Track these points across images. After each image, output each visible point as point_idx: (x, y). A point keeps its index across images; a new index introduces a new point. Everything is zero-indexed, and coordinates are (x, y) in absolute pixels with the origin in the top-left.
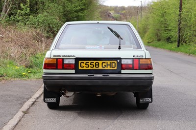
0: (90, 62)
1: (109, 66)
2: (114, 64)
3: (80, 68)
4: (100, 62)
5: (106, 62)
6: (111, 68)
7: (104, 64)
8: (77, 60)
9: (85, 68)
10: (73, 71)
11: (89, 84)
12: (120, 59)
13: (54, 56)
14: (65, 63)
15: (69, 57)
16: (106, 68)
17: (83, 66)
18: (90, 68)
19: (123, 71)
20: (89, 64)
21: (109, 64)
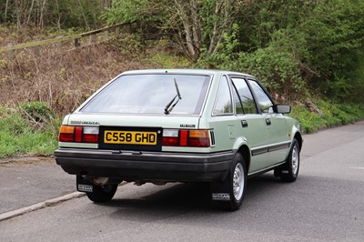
0: (119, 132)
1: (145, 140)
2: (152, 137)
3: (106, 141)
4: (134, 133)
5: (141, 133)
6: (149, 143)
7: (138, 136)
8: (102, 128)
9: (112, 142)
10: (96, 146)
11: (113, 166)
12: (161, 129)
13: (72, 122)
14: (85, 132)
15: (90, 125)
16: (141, 143)
17: (110, 138)
18: (118, 142)
19: (164, 148)
20: (118, 135)
21: (145, 136)
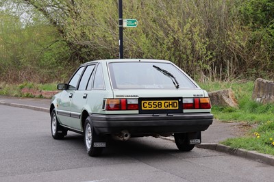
0: (153, 102)
1: (171, 106)
2: (175, 104)
3: (143, 108)
4: (163, 102)
5: (168, 101)
6: (173, 108)
7: (166, 104)
8: (140, 100)
9: (148, 108)
10: (137, 112)
12: (181, 98)
13: (117, 96)
14: (128, 103)
15: (133, 97)
16: (168, 108)
17: (146, 106)
18: (152, 108)
19: (185, 111)
20: (152, 104)
21: (171, 103)
